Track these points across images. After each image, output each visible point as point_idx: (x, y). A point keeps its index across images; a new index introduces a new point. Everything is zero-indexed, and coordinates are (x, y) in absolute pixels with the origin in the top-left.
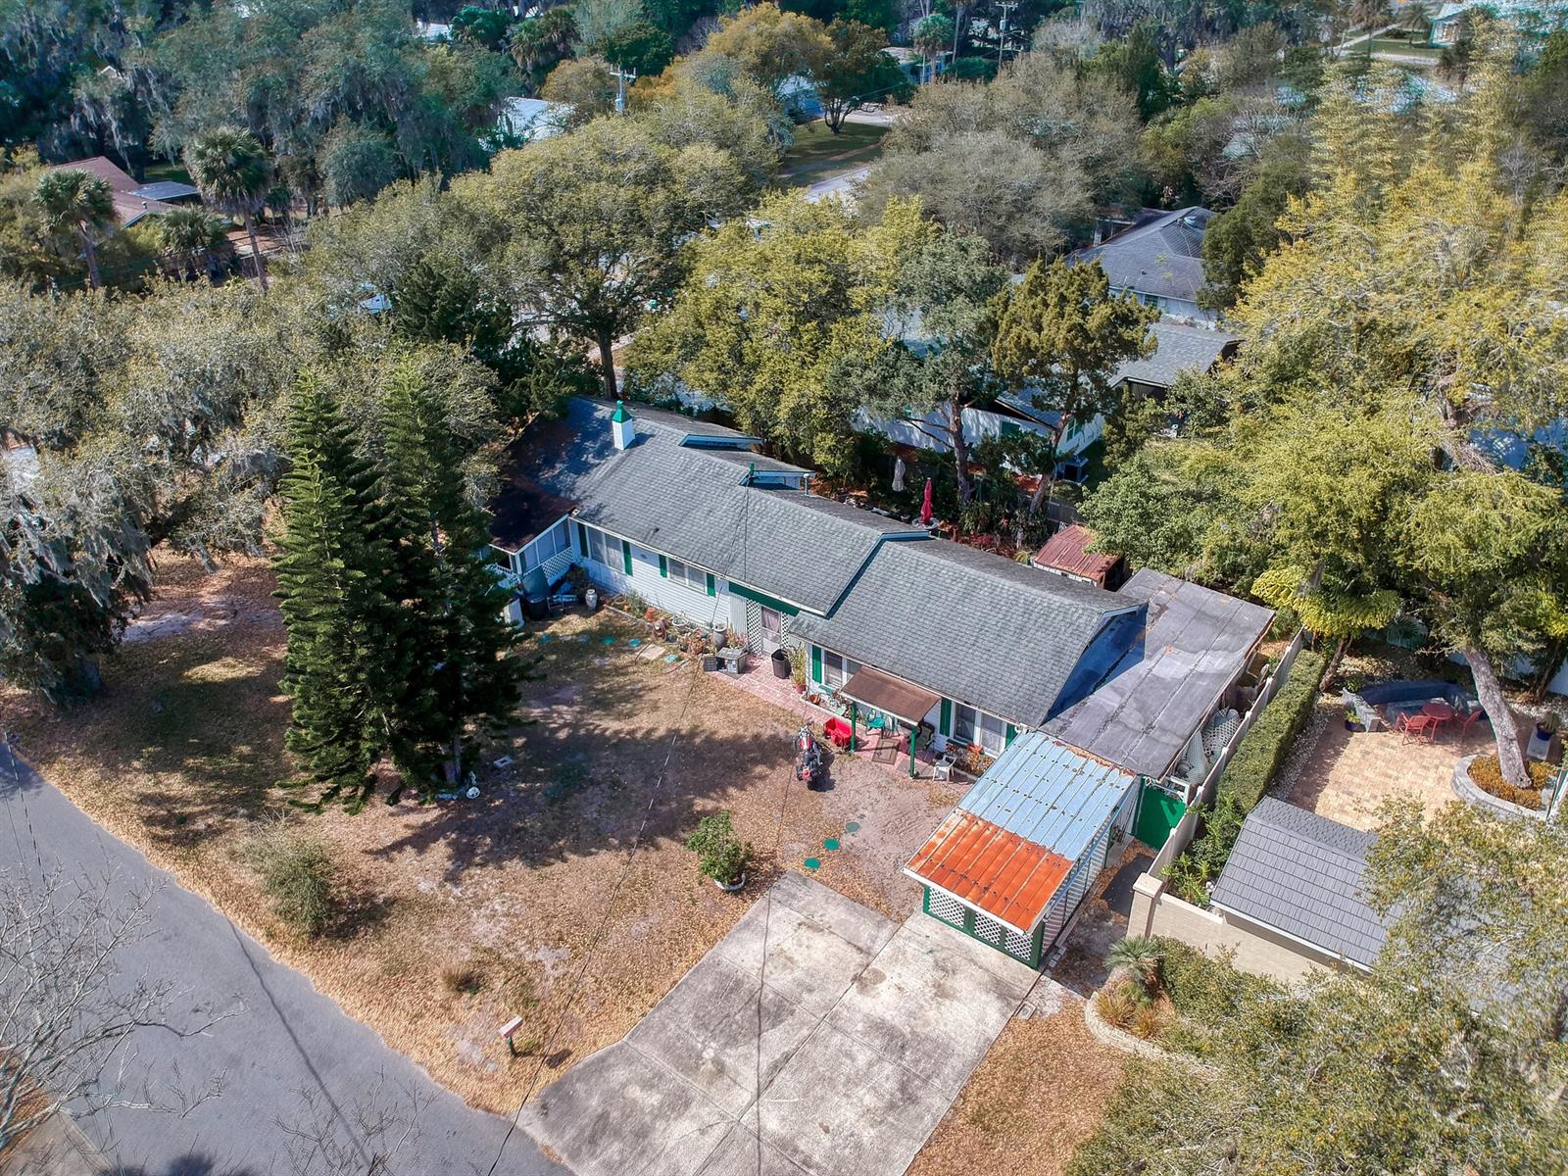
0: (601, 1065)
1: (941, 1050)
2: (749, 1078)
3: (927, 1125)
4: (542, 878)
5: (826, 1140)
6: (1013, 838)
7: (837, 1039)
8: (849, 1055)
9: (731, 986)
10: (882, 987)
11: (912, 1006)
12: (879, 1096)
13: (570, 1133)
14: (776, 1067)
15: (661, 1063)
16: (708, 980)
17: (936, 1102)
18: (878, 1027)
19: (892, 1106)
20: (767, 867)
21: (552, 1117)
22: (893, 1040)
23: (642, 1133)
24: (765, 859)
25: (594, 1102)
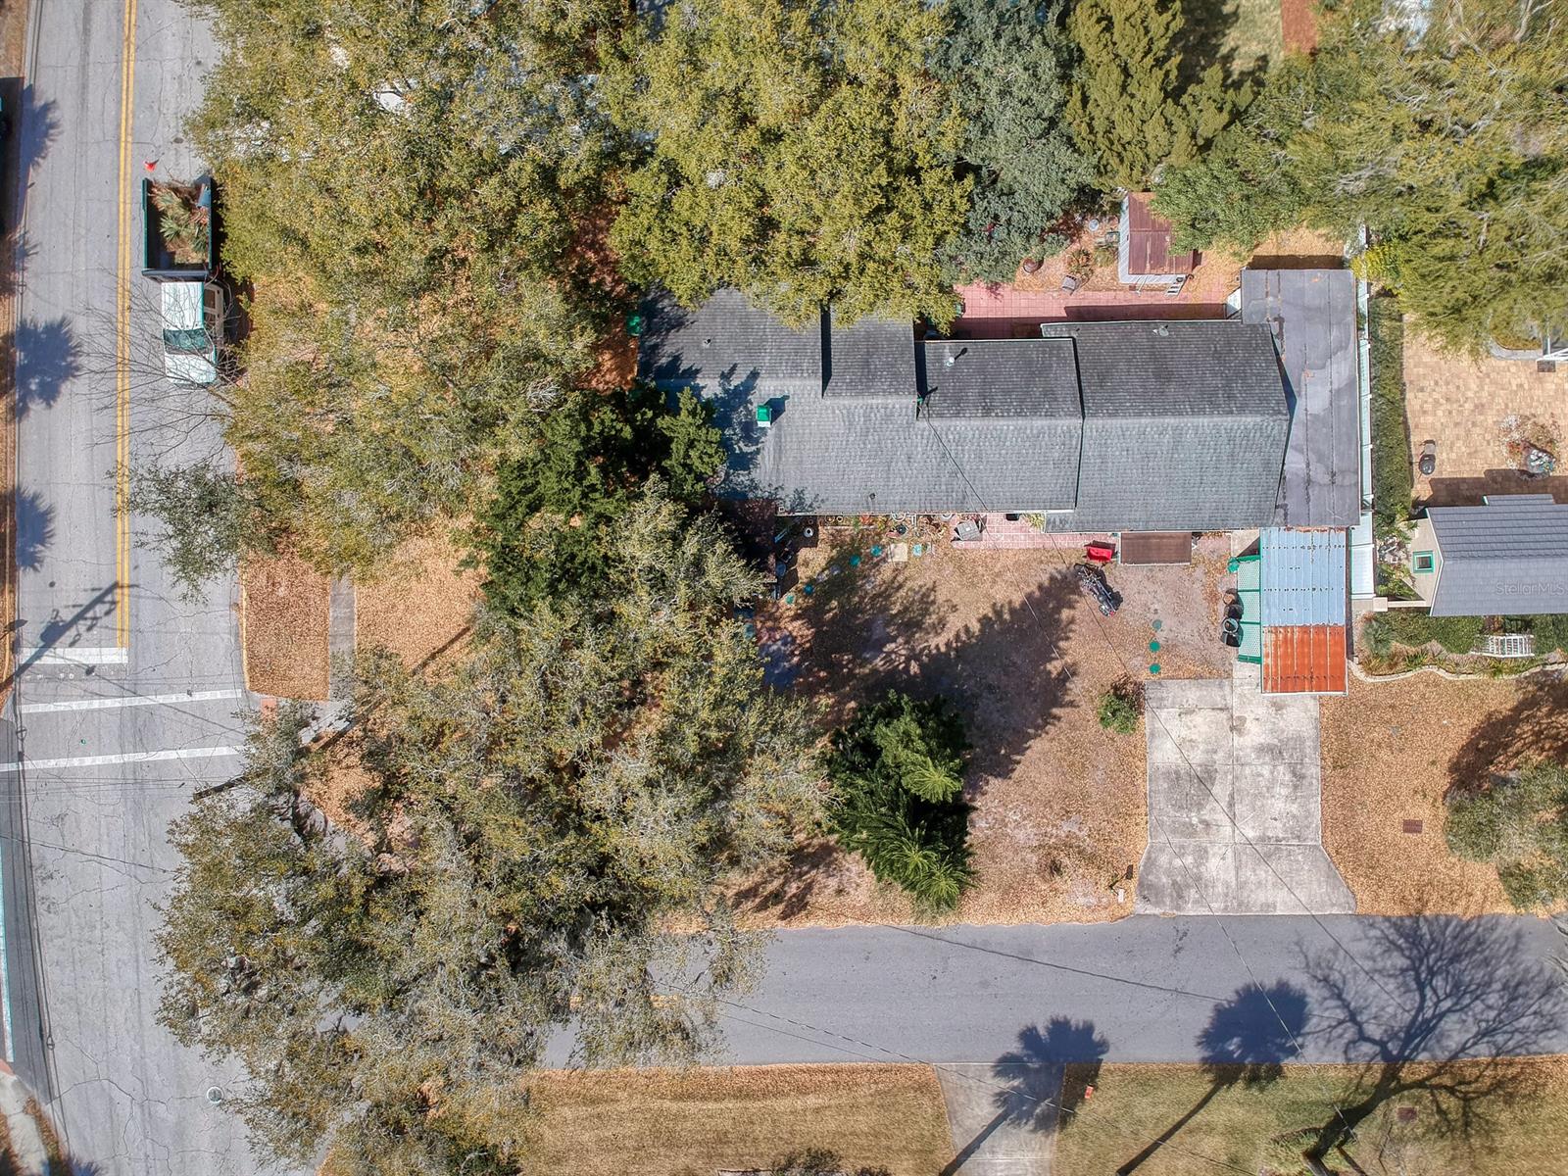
0: (1151, 862)
1: (1300, 740)
2: (1222, 818)
3: (1317, 785)
4: (1018, 783)
5: (1278, 824)
6: (1305, 629)
7: (1247, 771)
8: (1260, 775)
9: (1175, 778)
10: (1248, 724)
11: (1269, 726)
12: (1287, 786)
13: (1168, 901)
14: (1231, 805)
15: (1176, 840)
16: (1161, 782)
17: (1313, 771)
18: (1262, 749)
19: (1296, 787)
20: (1130, 687)
21: (1153, 900)
22: (1273, 751)
23: (1198, 878)
24: (1125, 683)
25: (1164, 880)
